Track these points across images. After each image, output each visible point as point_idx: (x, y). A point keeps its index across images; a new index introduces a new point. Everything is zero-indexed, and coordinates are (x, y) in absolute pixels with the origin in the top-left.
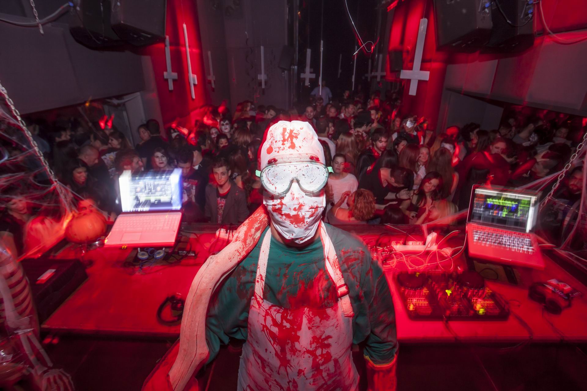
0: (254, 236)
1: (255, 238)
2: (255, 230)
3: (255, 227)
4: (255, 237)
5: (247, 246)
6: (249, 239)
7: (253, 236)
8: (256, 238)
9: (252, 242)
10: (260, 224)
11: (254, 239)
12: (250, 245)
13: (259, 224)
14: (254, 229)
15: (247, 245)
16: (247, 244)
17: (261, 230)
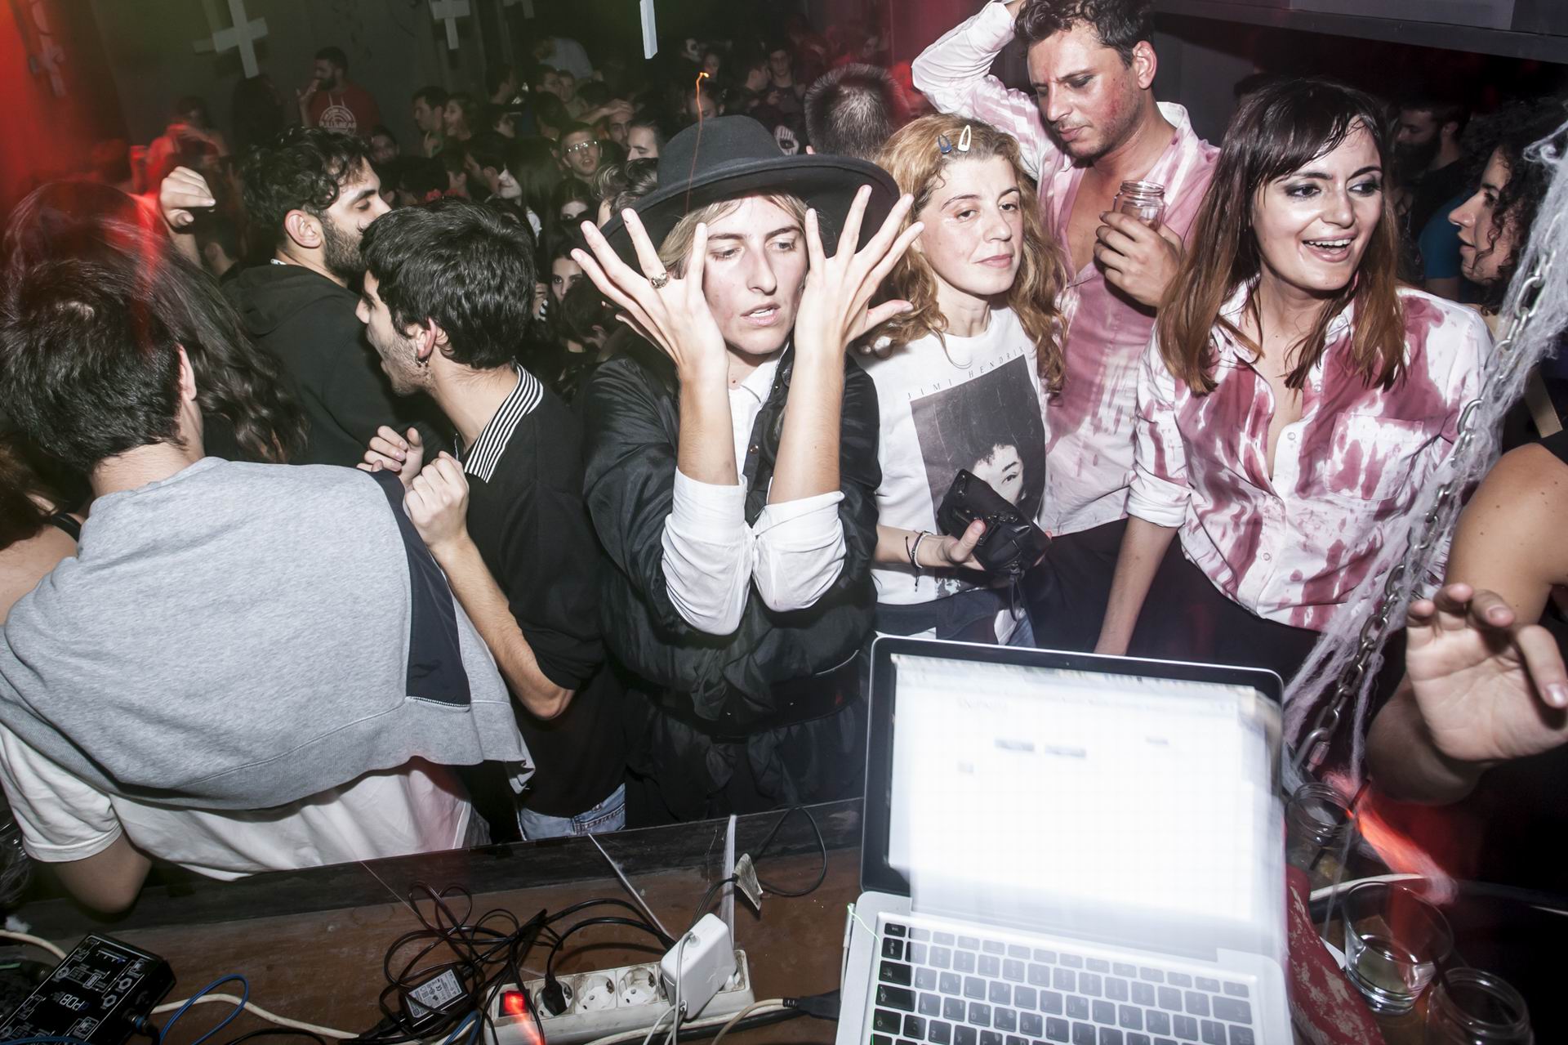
0: (1335, 1000)
1: (1344, 999)
2: (1316, 987)
3: (1309, 985)
4: (1339, 1000)
5: (1357, 1039)
6: (1338, 1021)
7: (1333, 1004)
8: (1346, 996)
9: (1354, 1016)
10: (1304, 964)
11: (1345, 1005)
12: (1361, 1027)
13: (1301, 967)
14: (1313, 989)
15: (1354, 1037)
16: (1350, 1035)
17: (1324, 968)
